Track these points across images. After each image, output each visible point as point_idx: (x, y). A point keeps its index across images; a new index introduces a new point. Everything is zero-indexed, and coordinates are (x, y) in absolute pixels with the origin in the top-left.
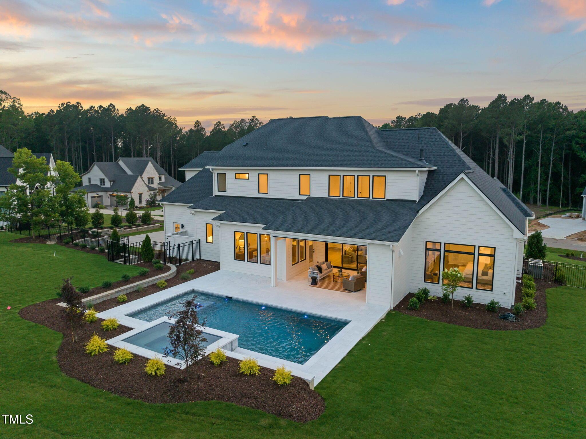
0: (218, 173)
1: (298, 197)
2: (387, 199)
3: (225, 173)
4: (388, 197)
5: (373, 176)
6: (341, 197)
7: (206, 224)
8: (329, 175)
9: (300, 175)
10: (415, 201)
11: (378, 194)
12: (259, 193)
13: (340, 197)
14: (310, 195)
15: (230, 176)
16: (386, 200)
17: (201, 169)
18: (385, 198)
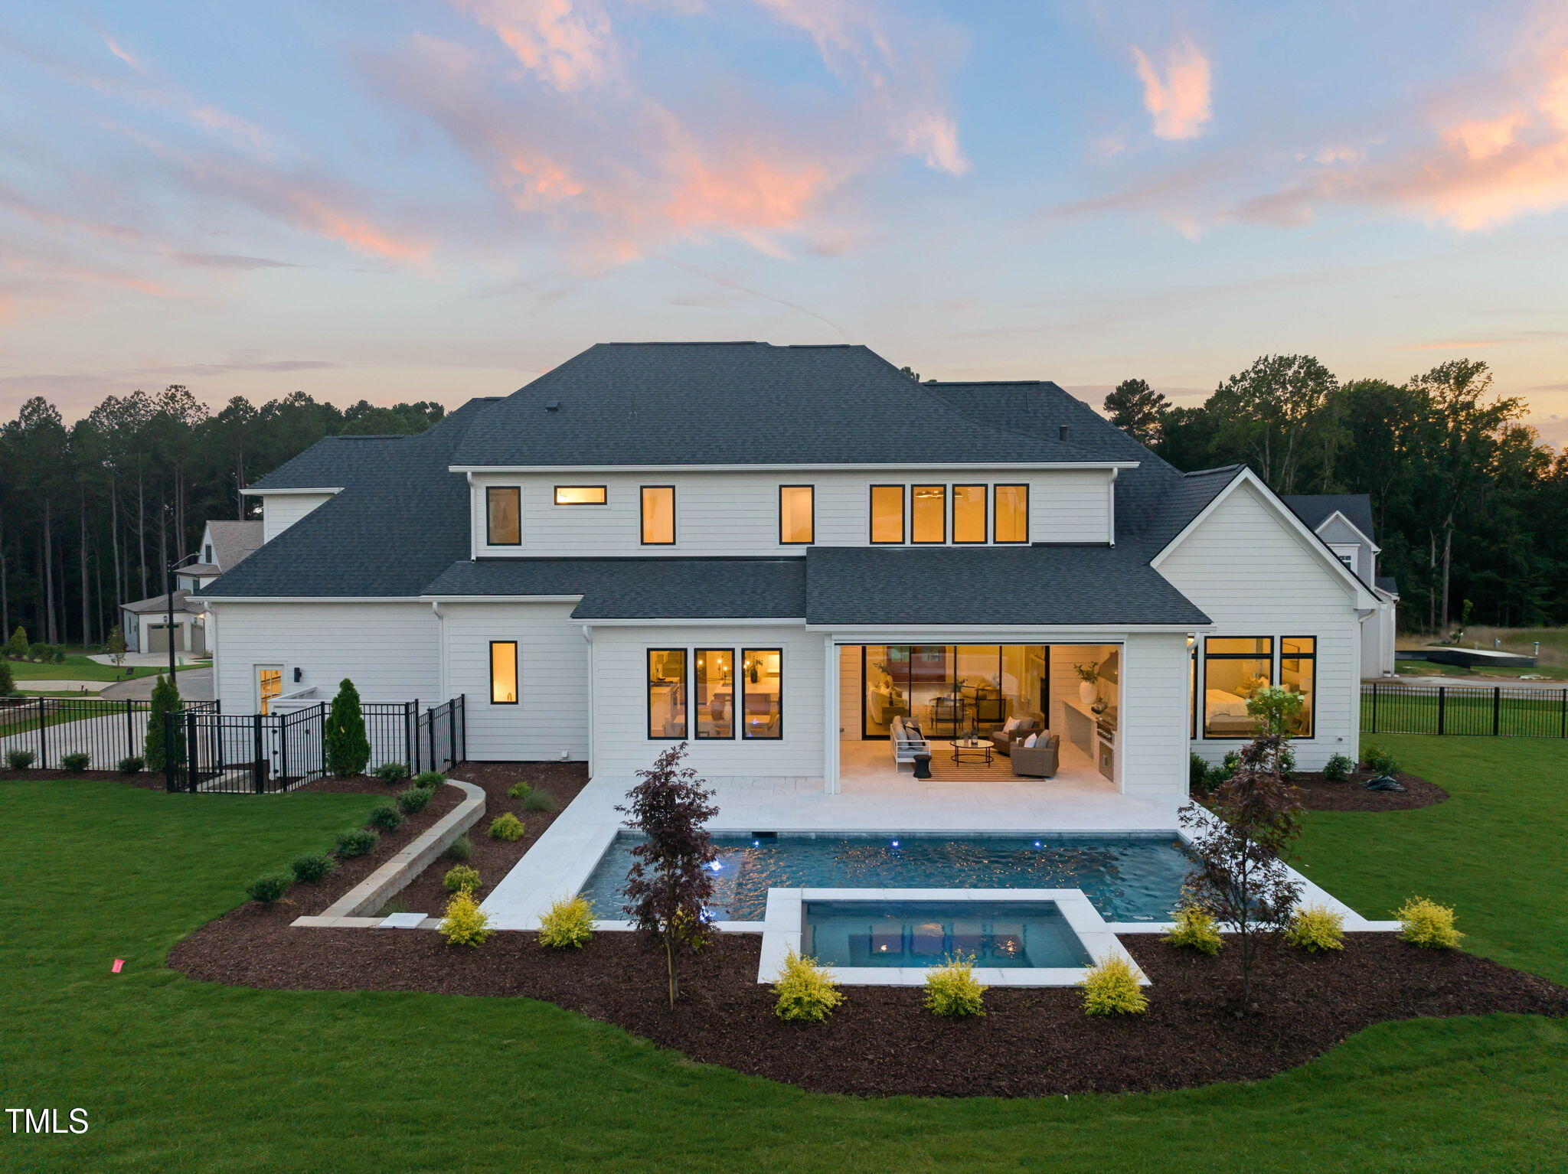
0: (488, 489)
1: (775, 550)
2: (1035, 545)
3: (519, 488)
4: (1036, 537)
5: (996, 486)
6: (908, 544)
7: (491, 643)
8: (872, 486)
9: (781, 487)
10: (1107, 545)
11: (1008, 532)
12: (643, 543)
13: (903, 542)
14: (813, 543)
15: (534, 496)
16: (1030, 545)
17: (336, 490)
18: (1027, 542)
